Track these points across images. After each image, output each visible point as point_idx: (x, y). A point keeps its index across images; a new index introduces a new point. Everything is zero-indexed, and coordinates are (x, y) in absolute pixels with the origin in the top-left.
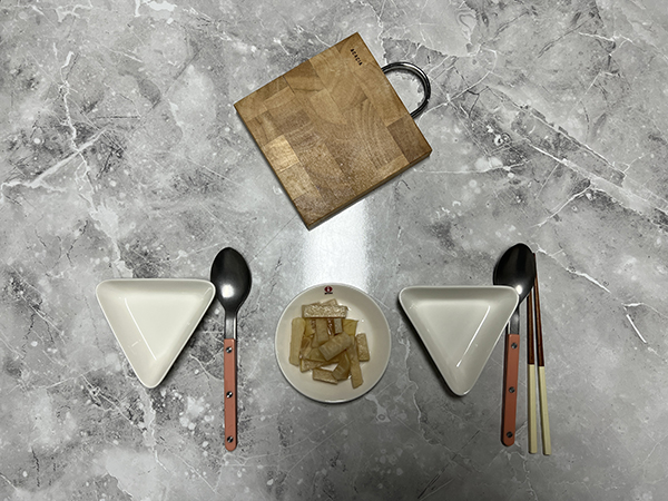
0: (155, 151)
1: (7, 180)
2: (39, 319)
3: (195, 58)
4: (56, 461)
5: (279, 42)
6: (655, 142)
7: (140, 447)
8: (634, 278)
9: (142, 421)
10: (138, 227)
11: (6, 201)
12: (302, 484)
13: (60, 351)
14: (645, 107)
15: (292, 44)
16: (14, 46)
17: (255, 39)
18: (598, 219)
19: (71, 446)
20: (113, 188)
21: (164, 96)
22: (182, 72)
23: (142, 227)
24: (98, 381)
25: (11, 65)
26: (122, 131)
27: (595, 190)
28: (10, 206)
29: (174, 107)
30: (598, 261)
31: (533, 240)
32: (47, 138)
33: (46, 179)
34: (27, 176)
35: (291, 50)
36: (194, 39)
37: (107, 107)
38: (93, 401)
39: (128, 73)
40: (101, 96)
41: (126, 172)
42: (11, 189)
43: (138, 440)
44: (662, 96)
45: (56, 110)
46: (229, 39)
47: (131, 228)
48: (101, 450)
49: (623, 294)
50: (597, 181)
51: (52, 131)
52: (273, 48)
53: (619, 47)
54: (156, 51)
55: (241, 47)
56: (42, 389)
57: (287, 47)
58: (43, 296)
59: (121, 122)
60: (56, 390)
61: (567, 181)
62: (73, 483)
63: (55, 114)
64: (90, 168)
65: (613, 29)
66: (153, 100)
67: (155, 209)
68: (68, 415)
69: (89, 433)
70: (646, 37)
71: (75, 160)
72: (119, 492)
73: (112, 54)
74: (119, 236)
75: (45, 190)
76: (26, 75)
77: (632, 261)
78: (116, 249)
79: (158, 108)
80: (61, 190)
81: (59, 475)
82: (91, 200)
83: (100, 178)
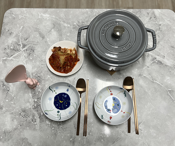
0: (43, 50)
1: (3, 58)
2: (9, 94)
3: (54, 28)
4: (11, 133)
5: (76, 24)
6: (172, 48)
7: (35, 129)
8: (169, 83)
9: (36, 122)
10: (37, 70)
11: (2, 63)
12: (80, 140)
13: (14, 102)
14: (169, 39)
15: (79, 24)
16: (7, 24)
17: (69, 23)
18: (159, 67)
19: (15, 129)
21: (45, 37)
22: (50, 31)
23: (38, 69)
24: (24, 111)
25: (6, 29)
26: (34, 45)
27: (158, 60)
28: (3, 64)
29: (48, 39)
30: (159, 78)
31: (142, 73)
32: (14, 47)
33: (13, 57)
34: (8, 56)
35: (78, 26)
36: (54, 23)
37: (31, 39)
38: (22, 116)
39: (36, 31)
40: (29, 37)
42: (4, 60)
43: (34, 127)
44: (174, 37)
45: (17, 40)
46: (63, 23)
47: (35, 70)
48: (24, 130)
49: (167, 87)
50: (158, 58)
51: (16, 45)
52: (74, 25)
53: (162, 25)
54: (44, 26)
55: (66, 25)
56: (8, 113)
57: (78, 25)
58: (10, 88)
59: (34, 43)
60: (12, 113)
61: (150, 58)
62: (15, 140)
63: (17, 41)
64: (25, 55)
65: (160, 21)
66: (43, 38)
68: (15, 120)
69: (21, 126)
70: (169, 23)
71: (21, 53)
72: (28, 142)
73: (33, 27)
74: (32, 72)
75: (13, 60)
76: (10, 32)
77: (169, 78)
78: (31, 75)
79: (44, 40)
80: (17, 60)
81: (11, 138)
82: (25, 63)
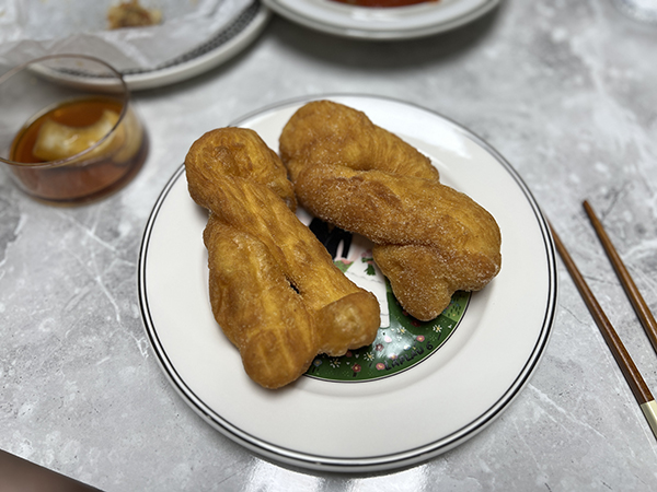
20: (602, 160)
41: (575, 178)
67: (526, 116)
83: (626, 183)
